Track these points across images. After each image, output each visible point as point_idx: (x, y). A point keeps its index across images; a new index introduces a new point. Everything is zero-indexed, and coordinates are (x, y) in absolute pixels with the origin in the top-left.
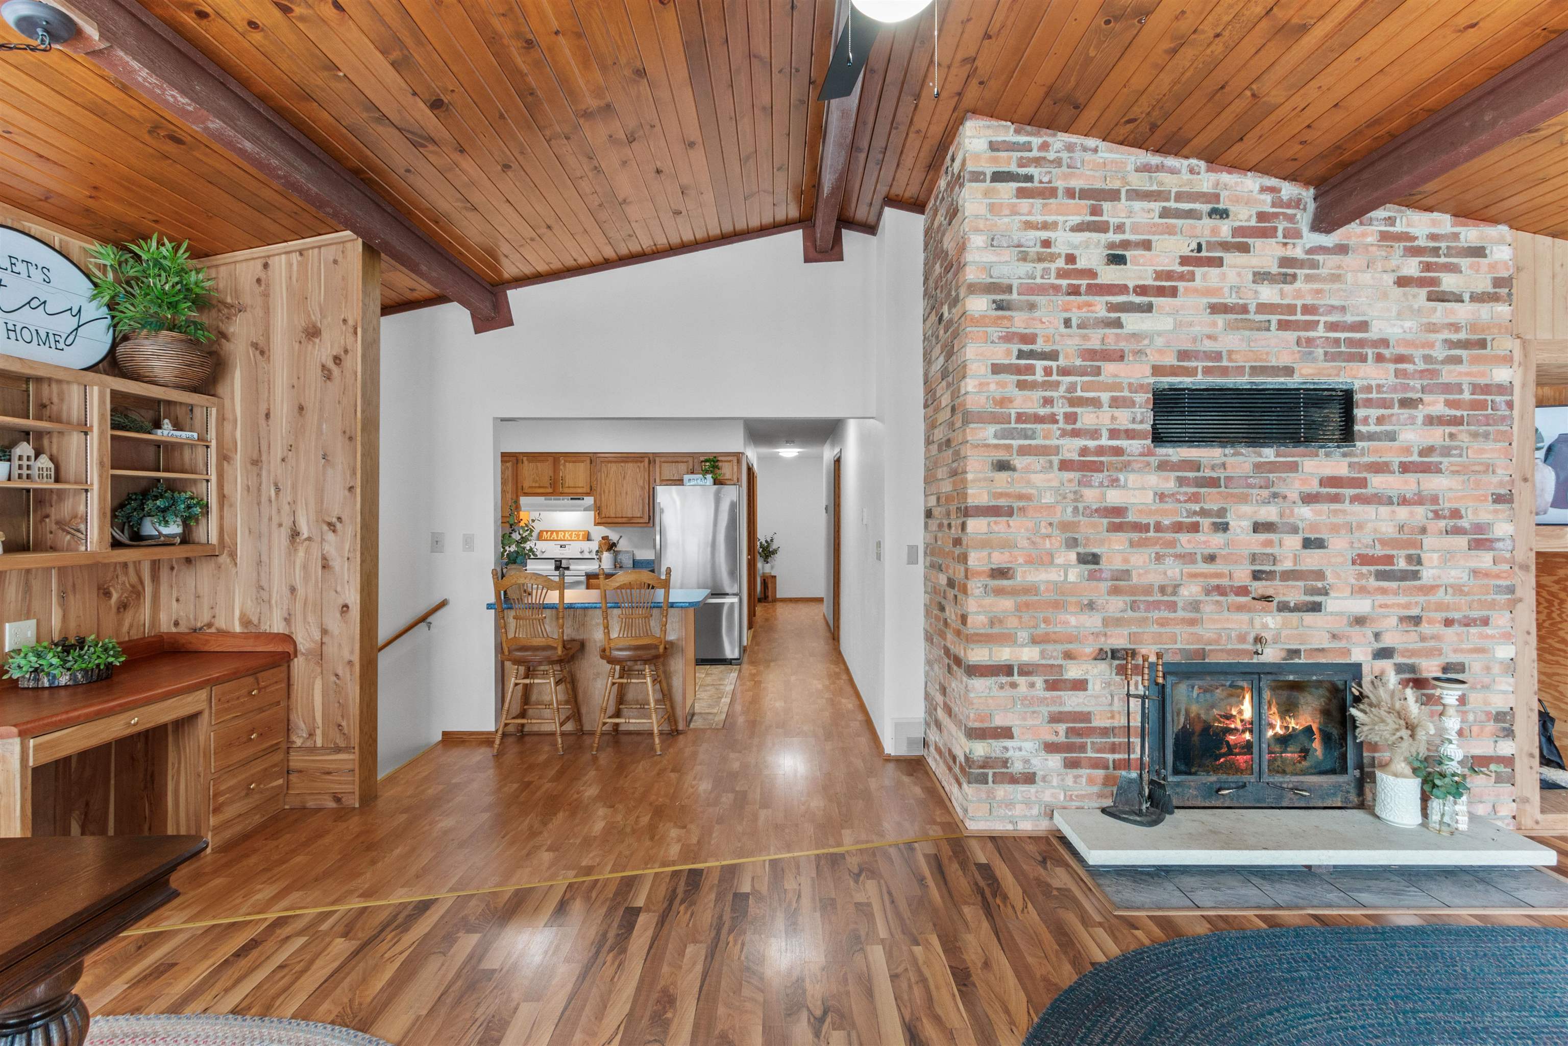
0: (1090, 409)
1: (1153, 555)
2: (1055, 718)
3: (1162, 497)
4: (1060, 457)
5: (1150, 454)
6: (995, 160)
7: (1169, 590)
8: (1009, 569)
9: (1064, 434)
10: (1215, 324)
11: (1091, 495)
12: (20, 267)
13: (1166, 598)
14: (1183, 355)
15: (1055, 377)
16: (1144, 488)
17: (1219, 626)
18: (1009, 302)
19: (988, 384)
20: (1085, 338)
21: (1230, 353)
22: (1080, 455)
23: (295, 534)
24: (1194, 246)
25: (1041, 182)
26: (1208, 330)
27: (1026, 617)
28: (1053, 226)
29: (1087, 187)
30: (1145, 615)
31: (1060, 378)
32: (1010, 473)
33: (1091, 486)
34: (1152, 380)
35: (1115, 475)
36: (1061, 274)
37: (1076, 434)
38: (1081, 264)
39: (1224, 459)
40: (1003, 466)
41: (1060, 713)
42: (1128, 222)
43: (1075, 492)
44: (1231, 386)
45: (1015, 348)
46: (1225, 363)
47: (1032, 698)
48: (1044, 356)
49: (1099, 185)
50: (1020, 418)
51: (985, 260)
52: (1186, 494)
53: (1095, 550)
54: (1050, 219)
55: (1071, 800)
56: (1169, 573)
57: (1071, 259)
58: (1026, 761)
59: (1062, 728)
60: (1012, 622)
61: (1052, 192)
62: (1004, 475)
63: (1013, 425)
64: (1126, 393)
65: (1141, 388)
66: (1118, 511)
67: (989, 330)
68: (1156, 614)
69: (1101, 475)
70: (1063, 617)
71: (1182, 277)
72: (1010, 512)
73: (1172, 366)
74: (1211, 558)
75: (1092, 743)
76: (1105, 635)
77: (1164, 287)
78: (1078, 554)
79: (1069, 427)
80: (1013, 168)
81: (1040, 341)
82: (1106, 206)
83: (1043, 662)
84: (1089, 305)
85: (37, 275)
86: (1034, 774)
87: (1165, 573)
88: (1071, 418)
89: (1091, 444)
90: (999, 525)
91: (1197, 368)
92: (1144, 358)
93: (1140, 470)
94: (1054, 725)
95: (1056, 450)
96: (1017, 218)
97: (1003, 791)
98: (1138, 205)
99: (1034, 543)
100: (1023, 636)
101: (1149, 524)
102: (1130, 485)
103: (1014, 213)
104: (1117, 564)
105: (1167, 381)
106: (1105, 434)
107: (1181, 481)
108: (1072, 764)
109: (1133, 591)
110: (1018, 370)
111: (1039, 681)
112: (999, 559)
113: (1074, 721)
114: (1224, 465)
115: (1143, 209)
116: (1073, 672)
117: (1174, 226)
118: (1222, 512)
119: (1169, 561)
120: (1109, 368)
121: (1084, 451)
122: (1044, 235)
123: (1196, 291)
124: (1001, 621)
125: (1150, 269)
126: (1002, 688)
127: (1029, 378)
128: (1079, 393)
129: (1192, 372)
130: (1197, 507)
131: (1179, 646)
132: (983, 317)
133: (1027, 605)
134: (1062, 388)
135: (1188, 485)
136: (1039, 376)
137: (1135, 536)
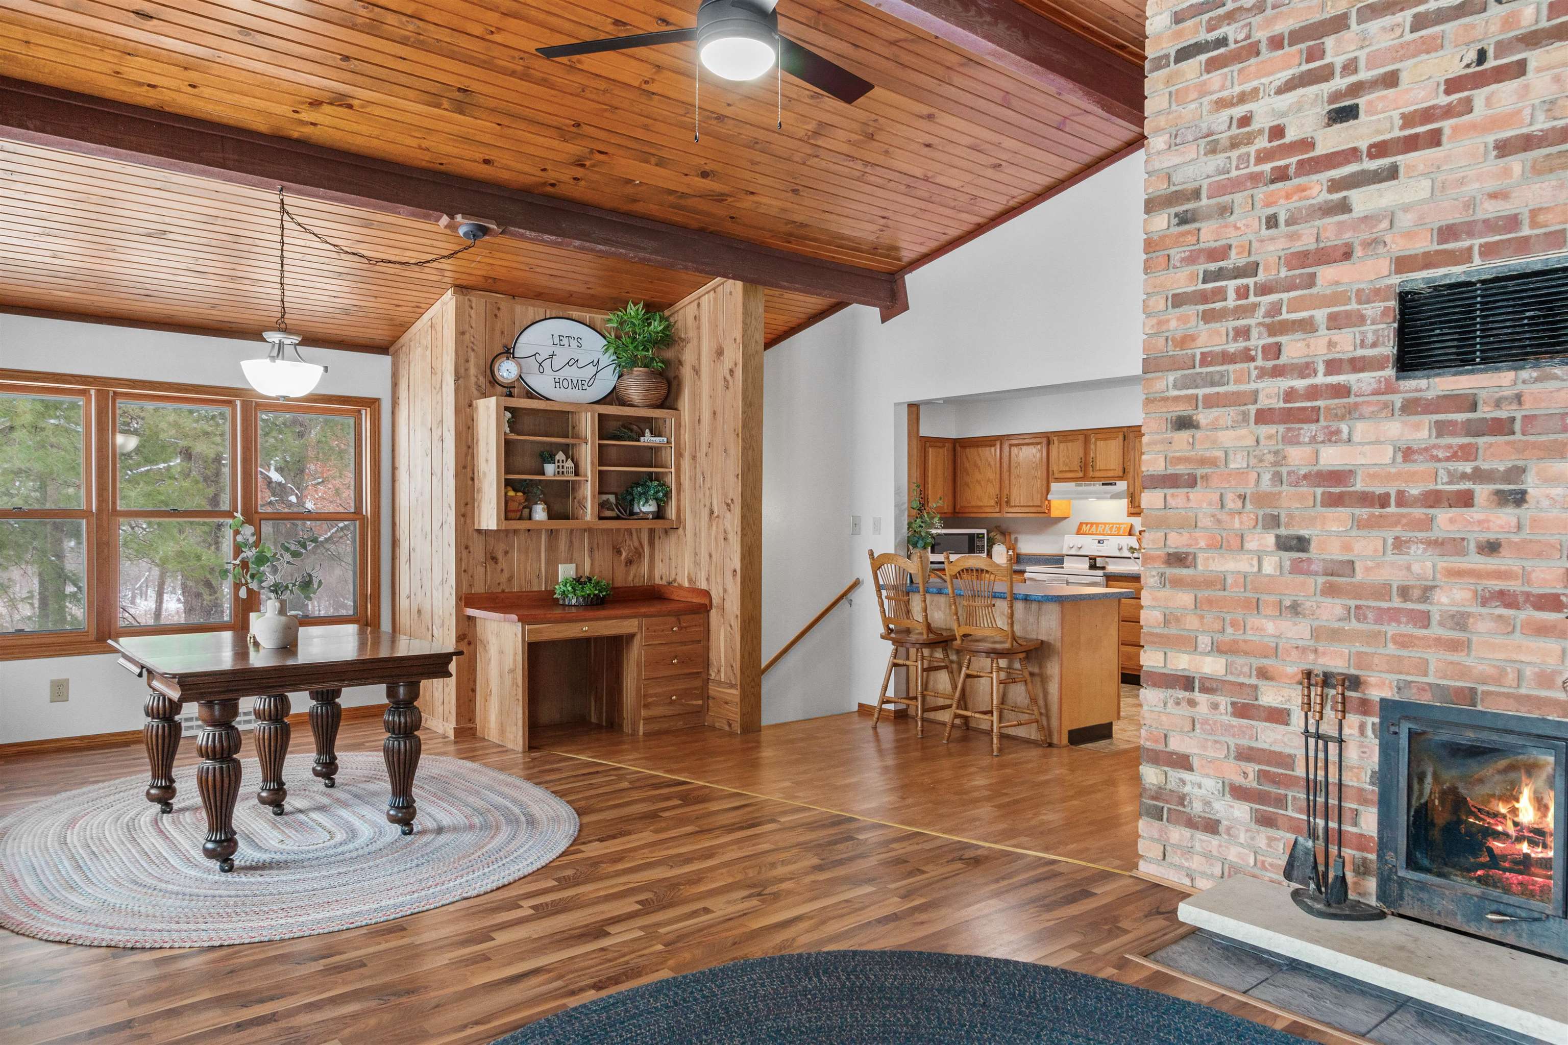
0: (1299, 335)
1: (1390, 541)
2: (1246, 755)
3: (1408, 453)
4: (1258, 406)
5: (1390, 389)
6: (1179, 35)
7: (1416, 593)
8: (1187, 554)
9: (1263, 373)
10: (1507, 172)
11: (1298, 456)
12: (565, 341)
13: (1409, 605)
14: (1448, 233)
15: (1252, 299)
16: (1378, 442)
17: (1502, 656)
18: (1194, 211)
19: (1168, 321)
20: (1293, 237)
21: (1534, 213)
22: (1285, 401)
23: (712, 512)
24: (1472, 55)
25: (1236, 42)
26: (1492, 185)
27: (1209, 618)
28: (1253, 95)
29: (1298, 26)
30: (1376, 627)
31: (1259, 299)
32: (1193, 431)
33: (1299, 443)
34: (1396, 280)
35: (1334, 426)
36: (1264, 156)
37: (1278, 372)
38: (1291, 135)
39: (1520, 387)
40: (1184, 423)
41: (1251, 748)
42: (1362, 55)
43: (1276, 453)
44: (1539, 267)
45: (1201, 268)
46: (1526, 231)
47: (1215, 722)
48: (1238, 273)
49: (1317, 17)
50: (1206, 359)
51: (1165, 165)
52: (1450, 447)
53: (1304, 532)
54: (1248, 87)
55: (1264, 868)
56: (1416, 568)
57: (1277, 132)
58: (1207, 803)
59: (1252, 768)
60: (1191, 622)
61: (1253, 50)
62: (1184, 435)
63: (1198, 370)
64: (1353, 306)
65: (1377, 294)
66: (1338, 476)
67: (1172, 252)
68: (1391, 629)
69: (1313, 427)
70: (1253, 621)
71: (1448, 112)
72: (1192, 482)
73: (1426, 254)
74: (1492, 548)
75: (1294, 798)
76: (1316, 651)
77: (1417, 135)
78: (1278, 537)
79: (1270, 364)
80: (1204, 36)
81: (1233, 253)
82: (1330, 42)
83: (1230, 678)
84: (1302, 189)
85: (574, 343)
86: (1218, 822)
87: (1409, 568)
88: (1276, 351)
89: (1300, 384)
90: (1178, 497)
91: (1470, 249)
92: (1381, 250)
93: (1373, 416)
94: (1243, 764)
95: (1254, 396)
96: (1206, 100)
97: (1177, 834)
98: (1374, 26)
99: (1219, 521)
100: (1204, 641)
101: (1388, 495)
102: (1356, 438)
103: (1203, 92)
104: (1335, 553)
105: (1419, 279)
106: (1321, 369)
107: (1441, 429)
108: (1266, 821)
109: (1357, 591)
110: (1204, 297)
111: (1224, 701)
112: (1177, 541)
113: (1269, 764)
114: (1518, 398)
115: (1384, 29)
116: (1270, 697)
117: (1433, 38)
118: (1516, 473)
119: (1416, 550)
120: (1326, 274)
121: (1290, 395)
122: (1239, 111)
123: (1474, 127)
124: (1178, 620)
125: (1396, 115)
126: (1178, 704)
127: (1218, 305)
128: (1285, 316)
129: (1465, 256)
130: (1468, 468)
131: (1430, 679)
132: (1163, 238)
133: (1210, 602)
134: (1262, 310)
135: (1453, 434)
136: (1231, 302)
137: (1363, 512)
